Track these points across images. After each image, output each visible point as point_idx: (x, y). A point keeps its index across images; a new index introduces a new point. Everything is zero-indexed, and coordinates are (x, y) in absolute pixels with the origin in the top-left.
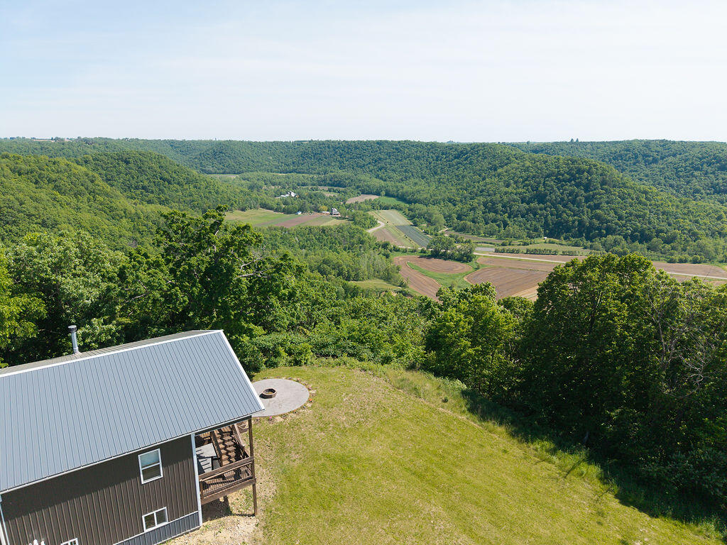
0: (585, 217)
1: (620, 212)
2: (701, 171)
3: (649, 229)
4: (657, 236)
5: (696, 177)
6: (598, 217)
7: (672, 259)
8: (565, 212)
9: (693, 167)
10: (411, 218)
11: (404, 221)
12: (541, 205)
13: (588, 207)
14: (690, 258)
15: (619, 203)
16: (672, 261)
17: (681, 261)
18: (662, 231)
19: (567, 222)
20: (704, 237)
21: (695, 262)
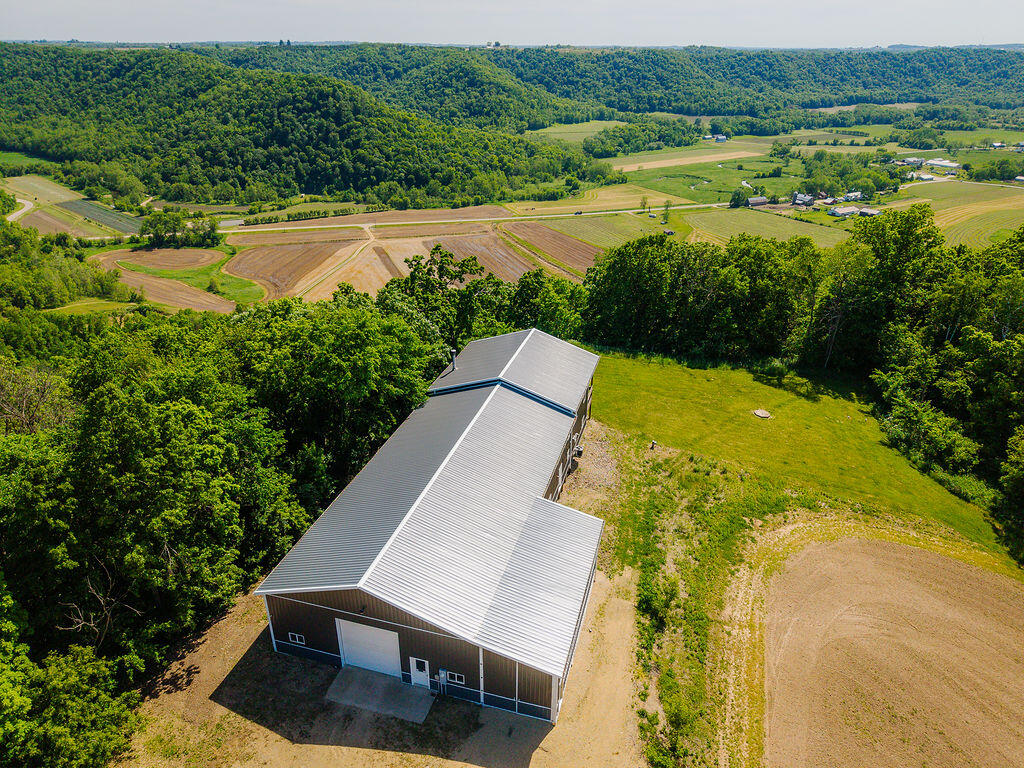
0: (346, 161)
1: (385, 149)
2: (451, 87)
3: (423, 169)
4: (433, 177)
5: (448, 95)
6: (362, 159)
7: (455, 203)
8: (318, 155)
9: (442, 83)
10: (79, 186)
11: (66, 194)
12: (285, 149)
13: (347, 146)
14: (472, 200)
15: (380, 137)
16: (455, 206)
17: (465, 205)
18: (437, 171)
19: (325, 169)
20: (478, 173)
21: (477, 203)
